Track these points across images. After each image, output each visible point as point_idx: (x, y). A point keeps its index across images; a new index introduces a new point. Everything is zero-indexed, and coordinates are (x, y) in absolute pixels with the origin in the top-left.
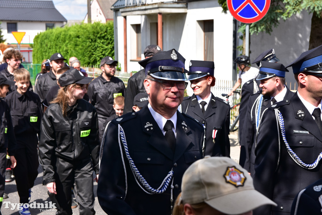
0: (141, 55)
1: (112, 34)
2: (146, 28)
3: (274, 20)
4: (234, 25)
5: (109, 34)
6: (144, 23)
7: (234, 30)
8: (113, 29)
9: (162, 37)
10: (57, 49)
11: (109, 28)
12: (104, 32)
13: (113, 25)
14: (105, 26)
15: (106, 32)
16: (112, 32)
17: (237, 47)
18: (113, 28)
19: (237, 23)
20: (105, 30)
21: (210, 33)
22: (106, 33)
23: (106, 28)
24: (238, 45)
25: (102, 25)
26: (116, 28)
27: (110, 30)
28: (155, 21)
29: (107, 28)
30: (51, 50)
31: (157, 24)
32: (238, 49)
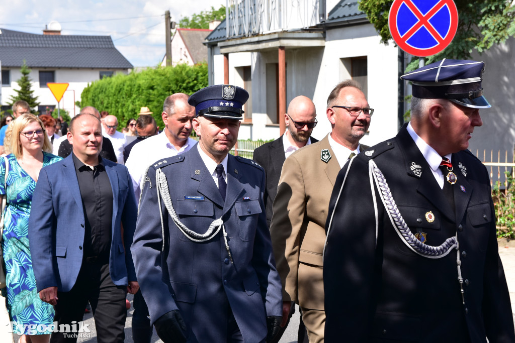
0: (251, 115)
1: (206, 82)
2: (260, 72)
3: (463, 52)
4: (400, 64)
5: (201, 83)
6: (256, 64)
7: (400, 71)
8: (207, 75)
9: (284, 84)
10: (118, 109)
11: (201, 74)
12: (193, 79)
13: (206, 68)
14: (194, 70)
15: (196, 79)
16: (206, 80)
17: (405, 97)
18: (207, 73)
19: (405, 60)
20: (194, 77)
21: (362, 78)
22: (195, 82)
23: (196, 73)
24: (406, 95)
25: (190, 69)
26: (213, 73)
27: (202, 76)
28: (274, 61)
29: (198, 73)
30: (109, 110)
31: (277, 65)
32: (406, 100)
